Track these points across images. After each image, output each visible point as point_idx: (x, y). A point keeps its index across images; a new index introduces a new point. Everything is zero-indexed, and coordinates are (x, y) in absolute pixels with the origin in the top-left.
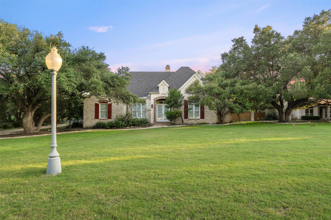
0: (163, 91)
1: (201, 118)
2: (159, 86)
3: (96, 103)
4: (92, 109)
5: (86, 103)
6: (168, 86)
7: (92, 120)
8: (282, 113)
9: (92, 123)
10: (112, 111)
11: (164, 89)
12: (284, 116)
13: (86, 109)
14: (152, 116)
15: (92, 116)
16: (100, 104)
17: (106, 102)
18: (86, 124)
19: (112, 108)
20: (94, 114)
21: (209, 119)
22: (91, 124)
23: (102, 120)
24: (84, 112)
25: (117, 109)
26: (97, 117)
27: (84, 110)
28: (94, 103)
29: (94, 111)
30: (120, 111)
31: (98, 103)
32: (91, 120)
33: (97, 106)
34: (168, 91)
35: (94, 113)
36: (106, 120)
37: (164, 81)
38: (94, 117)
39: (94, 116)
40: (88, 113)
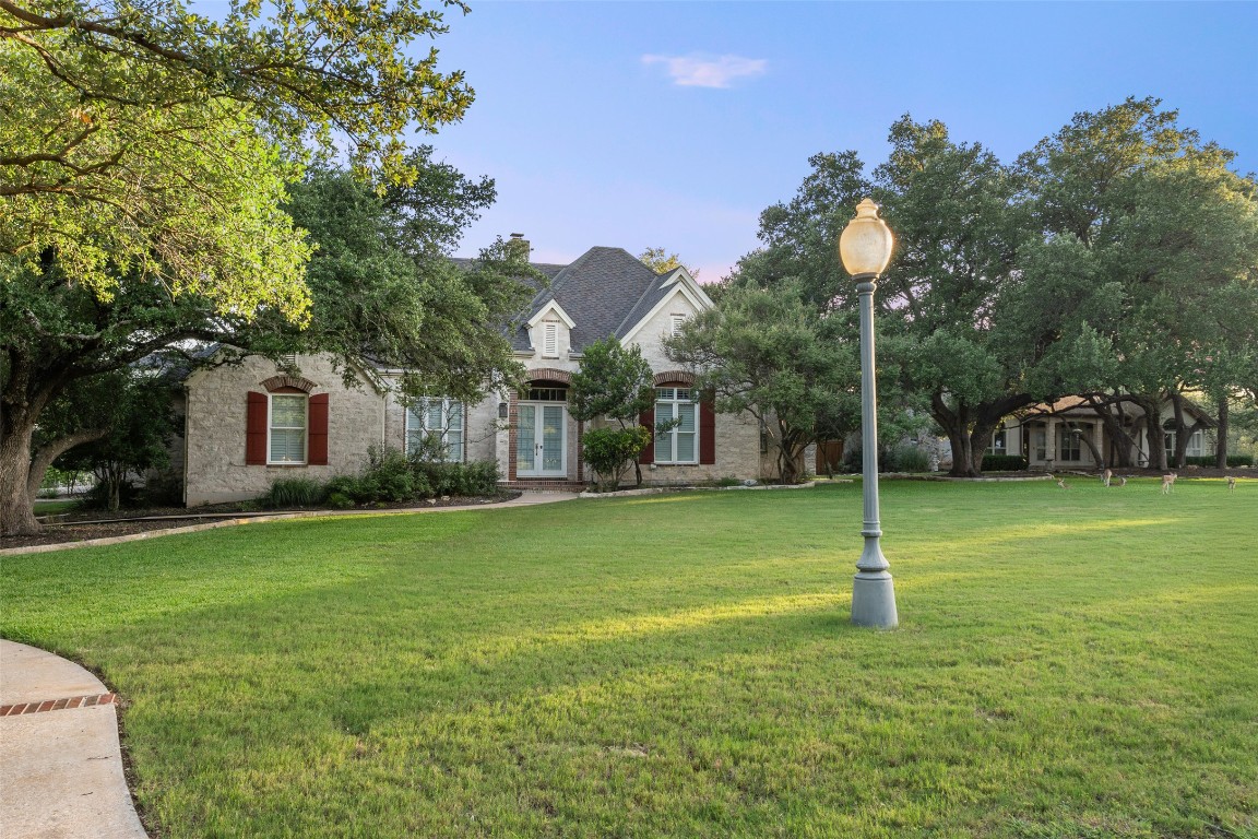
0: (550, 348)
1: (703, 461)
2: (531, 322)
3: (252, 389)
4: (229, 420)
5: (200, 392)
6: (572, 325)
7: (233, 470)
8: (963, 443)
9: (233, 483)
10: (331, 432)
11: (551, 337)
12: (970, 455)
13: (203, 420)
14: (503, 453)
15: (229, 451)
16: (270, 396)
17: (301, 385)
18: (199, 489)
19: (330, 417)
20: (243, 444)
21: (733, 465)
22: (228, 490)
23: (279, 470)
24: (191, 431)
25: (353, 421)
26: (255, 455)
27: (190, 424)
28: (244, 391)
29: (243, 426)
30: (365, 431)
31: (262, 390)
32: (224, 468)
33: (256, 404)
34: (569, 347)
35: (242, 439)
36: (299, 471)
37: (553, 304)
38: (243, 457)
39: (242, 451)
40: (210, 437)
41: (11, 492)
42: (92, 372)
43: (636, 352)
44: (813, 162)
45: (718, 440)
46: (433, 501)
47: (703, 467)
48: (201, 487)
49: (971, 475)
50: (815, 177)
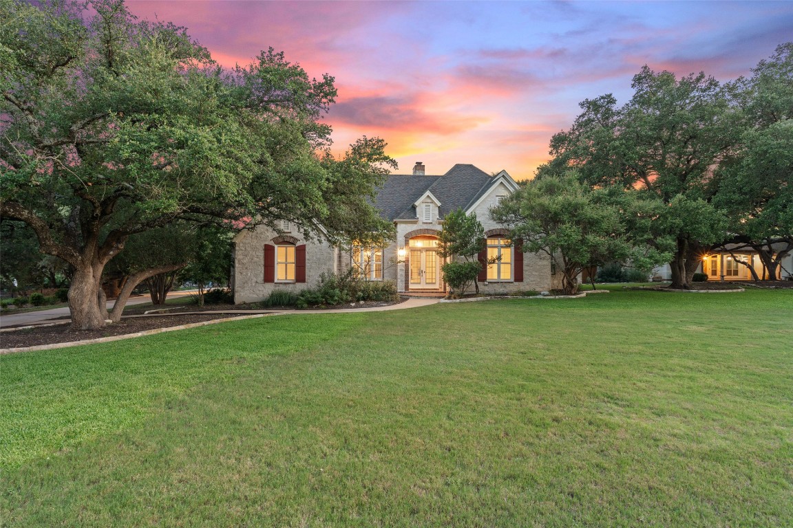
0: (428, 218)
1: (516, 280)
2: (416, 204)
3: (267, 243)
4: (256, 259)
5: (241, 245)
6: (439, 204)
7: (257, 285)
8: (680, 268)
9: (258, 292)
10: (307, 265)
11: (428, 211)
12: (685, 275)
13: (243, 259)
14: (401, 275)
15: (256, 276)
16: (276, 246)
17: (291, 240)
19: (307, 257)
20: (263, 272)
21: (534, 282)
22: (255, 296)
23: (281, 285)
24: (237, 265)
25: (319, 259)
26: (269, 276)
27: (236, 261)
28: (263, 244)
29: (263, 262)
30: (325, 264)
31: (272, 243)
32: (254, 284)
33: (269, 252)
34: (438, 217)
35: (262, 269)
36: (291, 286)
37: (428, 193)
38: (263, 279)
39: (262, 276)
40: (246, 268)
41: (82, 304)
42: (127, 233)
43: (474, 217)
44: (582, 105)
45: (525, 268)
46: (353, 304)
47: (517, 283)
48: (242, 294)
49: (685, 287)
50: (583, 116)
